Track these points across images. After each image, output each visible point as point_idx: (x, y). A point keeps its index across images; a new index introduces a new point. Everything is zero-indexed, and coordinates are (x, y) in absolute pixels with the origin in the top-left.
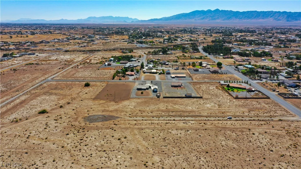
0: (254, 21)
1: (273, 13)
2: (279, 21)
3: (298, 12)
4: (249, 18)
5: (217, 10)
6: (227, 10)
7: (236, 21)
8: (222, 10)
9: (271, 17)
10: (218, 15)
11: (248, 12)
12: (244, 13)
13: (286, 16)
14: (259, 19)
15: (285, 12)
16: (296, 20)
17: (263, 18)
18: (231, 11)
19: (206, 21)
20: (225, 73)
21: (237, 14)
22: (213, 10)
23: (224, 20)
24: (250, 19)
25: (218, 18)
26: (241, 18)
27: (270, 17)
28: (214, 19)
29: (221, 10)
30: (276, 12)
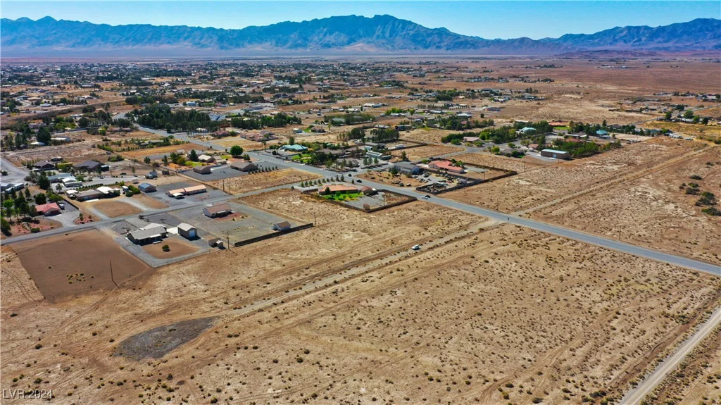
0: (149, 47)
1: (188, 29)
2: (204, 49)
3: (237, 30)
4: (136, 41)
5: (48, 20)
6: (75, 20)
7: (108, 50)
8: (62, 20)
9: (186, 38)
10: (55, 34)
11: (131, 26)
12: (121, 29)
13: (216, 38)
14: (162, 43)
15: (211, 29)
16: (238, 46)
17: (169, 43)
18: (87, 24)
19: (24, 47)
20: (273, 169)
21: (104, 32)
22: (35, 20)
23: (73, 46)
24: (140, 44)
25: (57, 41)
26: (117, 42)
27: (182, 38)
28: (46, 43)
29: (58, 20)
30: (193, 29)
